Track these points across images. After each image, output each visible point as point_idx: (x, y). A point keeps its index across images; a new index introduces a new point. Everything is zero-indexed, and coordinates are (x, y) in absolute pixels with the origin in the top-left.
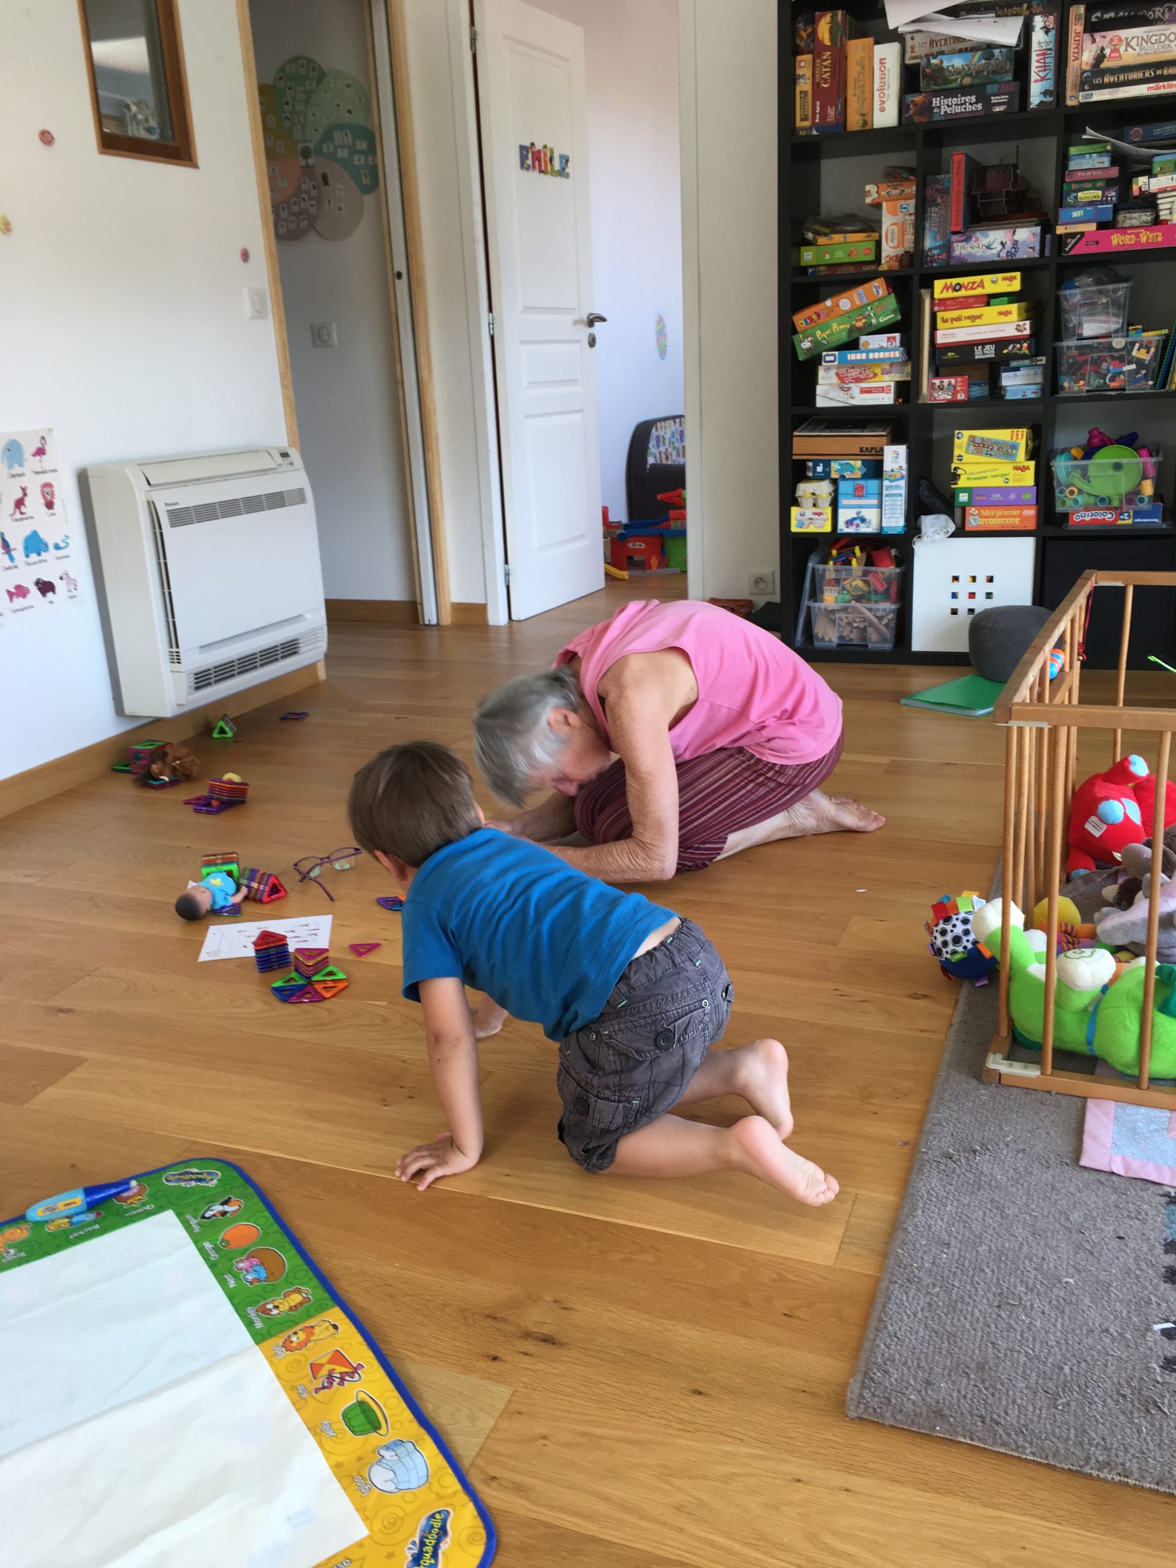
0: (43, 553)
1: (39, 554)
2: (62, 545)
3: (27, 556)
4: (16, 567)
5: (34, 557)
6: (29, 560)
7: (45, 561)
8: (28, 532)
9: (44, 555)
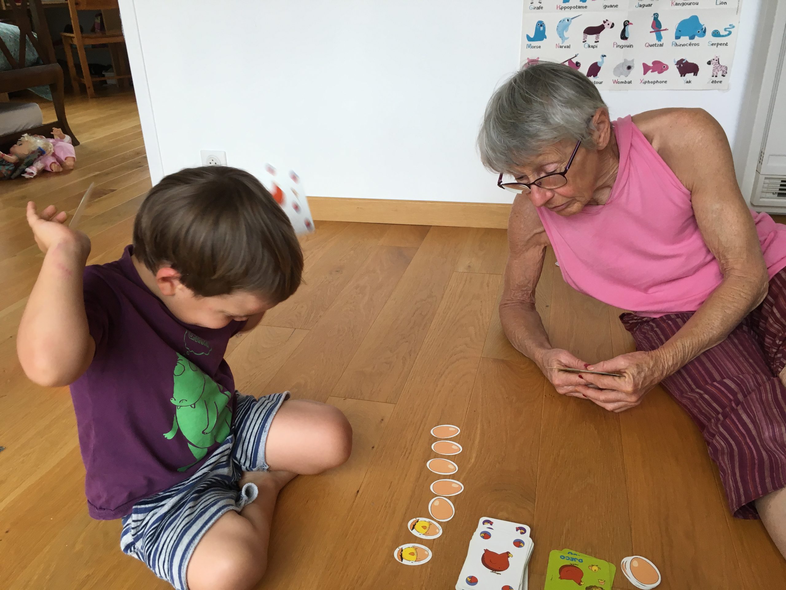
0: (696, 37)
1: (692, 38)
2: (722, 33)
3: (677, 37)
4: (661, 45)
5: (685, 39)
6: (678, 42)
7: (698, 45)
8: (687, 17)
9: (697, 39)
